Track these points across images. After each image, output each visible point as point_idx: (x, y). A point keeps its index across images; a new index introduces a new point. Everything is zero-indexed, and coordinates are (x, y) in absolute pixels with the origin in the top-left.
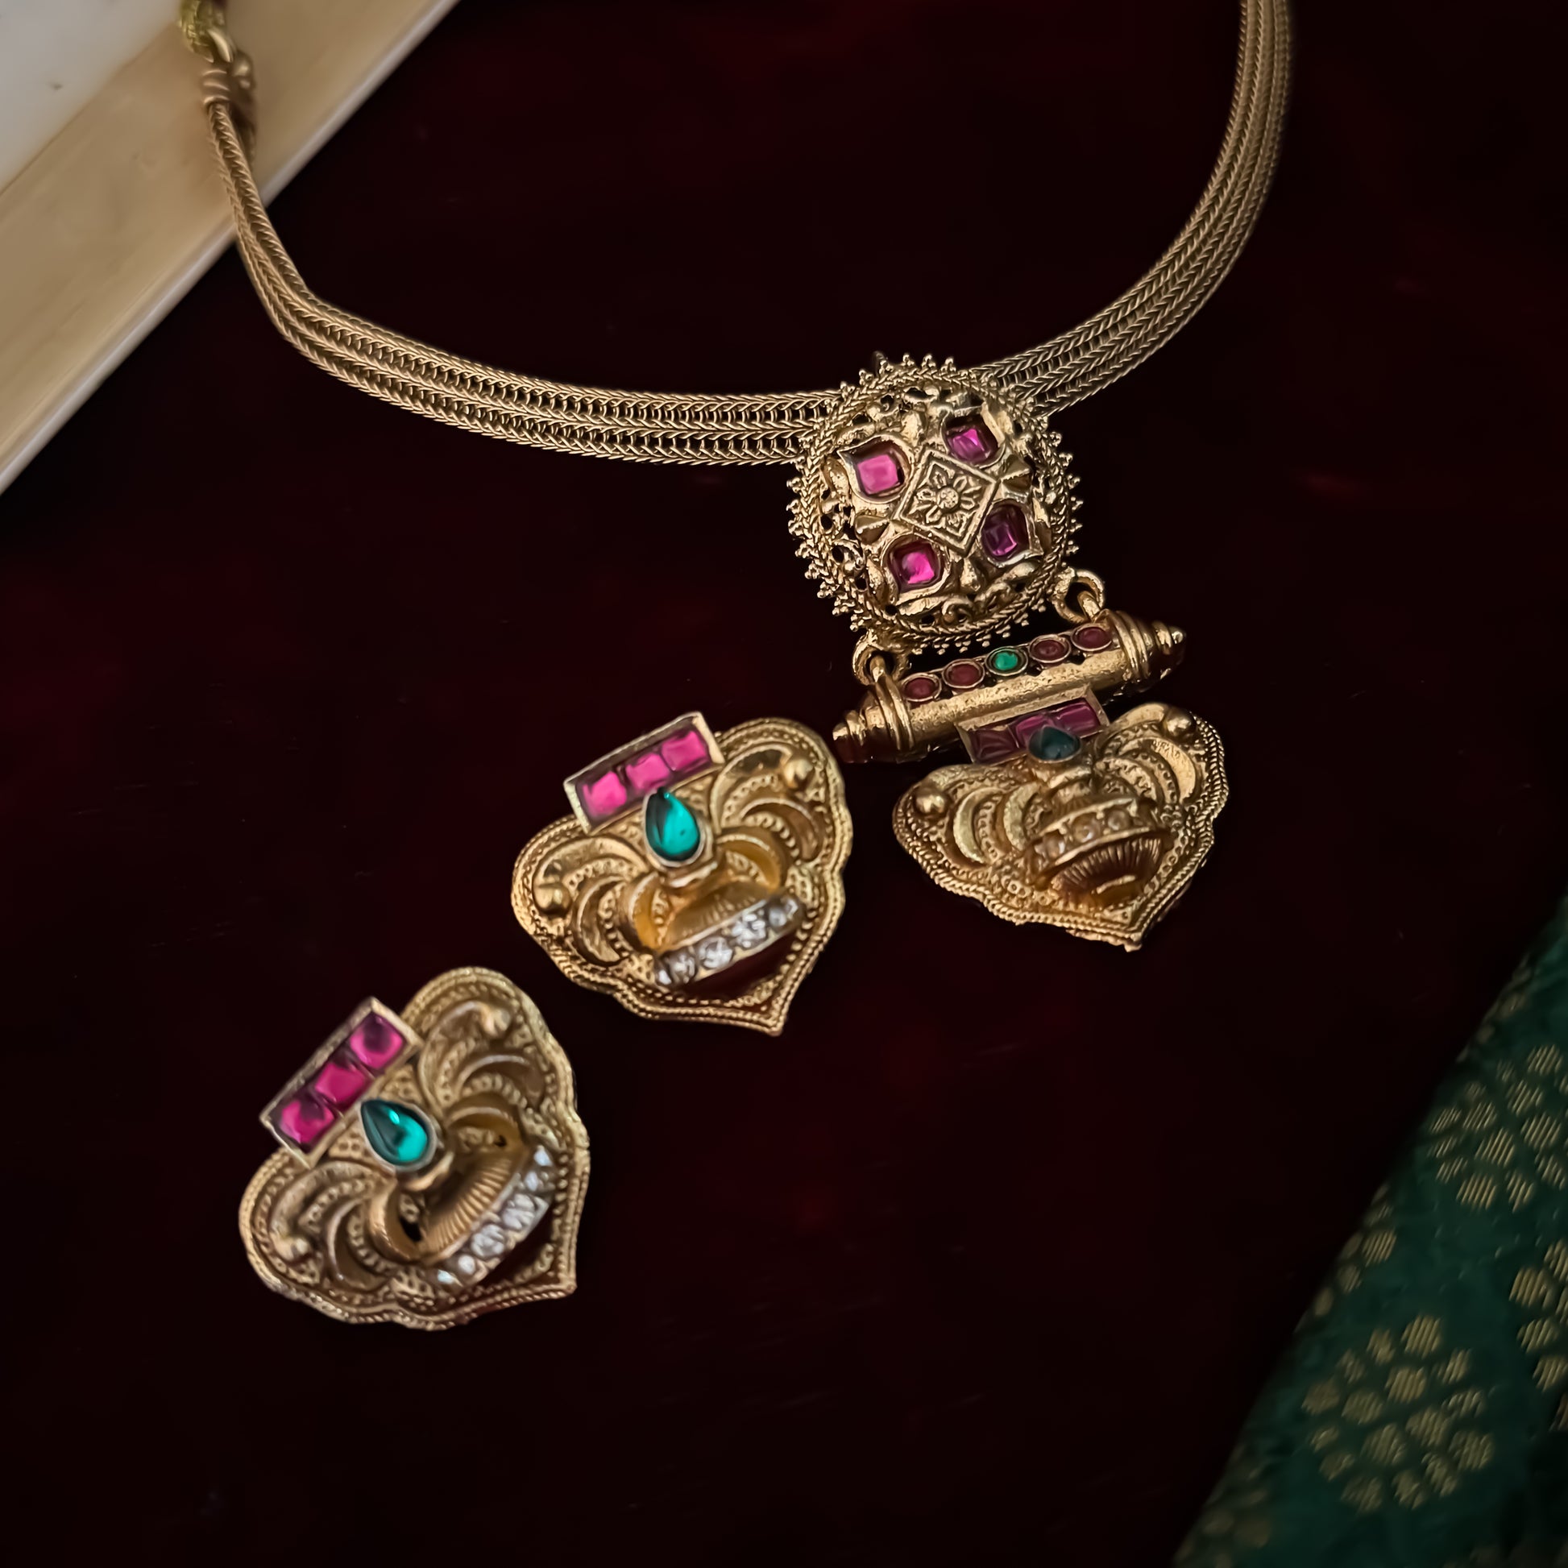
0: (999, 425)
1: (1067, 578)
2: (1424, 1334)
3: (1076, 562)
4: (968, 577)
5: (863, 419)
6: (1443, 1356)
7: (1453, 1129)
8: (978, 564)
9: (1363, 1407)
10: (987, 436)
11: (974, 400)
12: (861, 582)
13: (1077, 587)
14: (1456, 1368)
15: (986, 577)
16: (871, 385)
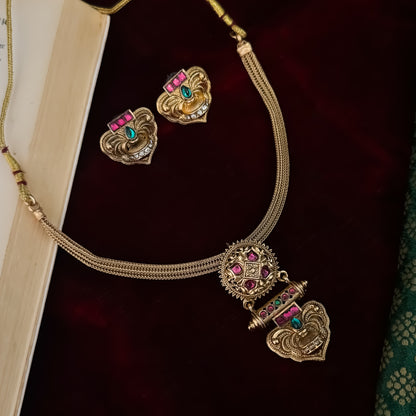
0: (257, 250)
1: (279, 274)
2: (404, 371)
3: (279, 270)
4: (261, 284)
5: (230, 260)
6: (407, 375)
7: (397, 330)
8: (263, 280)
9: (398, 386)
10: (255, 253)
11: (250, 247)
12: (241, 291)
13: (282, 275)
14: (410, 377)
15: (264, 281)
16: (229, 252)
